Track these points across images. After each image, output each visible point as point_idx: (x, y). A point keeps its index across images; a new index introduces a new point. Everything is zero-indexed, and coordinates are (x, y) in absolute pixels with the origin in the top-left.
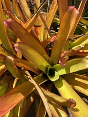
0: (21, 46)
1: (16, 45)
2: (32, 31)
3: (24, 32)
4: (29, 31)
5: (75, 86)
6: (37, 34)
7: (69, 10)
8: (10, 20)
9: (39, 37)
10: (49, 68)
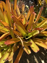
0: (16, 24)
1: (15, 24)
2: (20, 20)
3: (17, 20)
4: (19, 20)
5: (36, 42)
6: (22, 21)
7: (33, 13)
8: (13, 16)
9: (23, 23)
10: (26, 35)
